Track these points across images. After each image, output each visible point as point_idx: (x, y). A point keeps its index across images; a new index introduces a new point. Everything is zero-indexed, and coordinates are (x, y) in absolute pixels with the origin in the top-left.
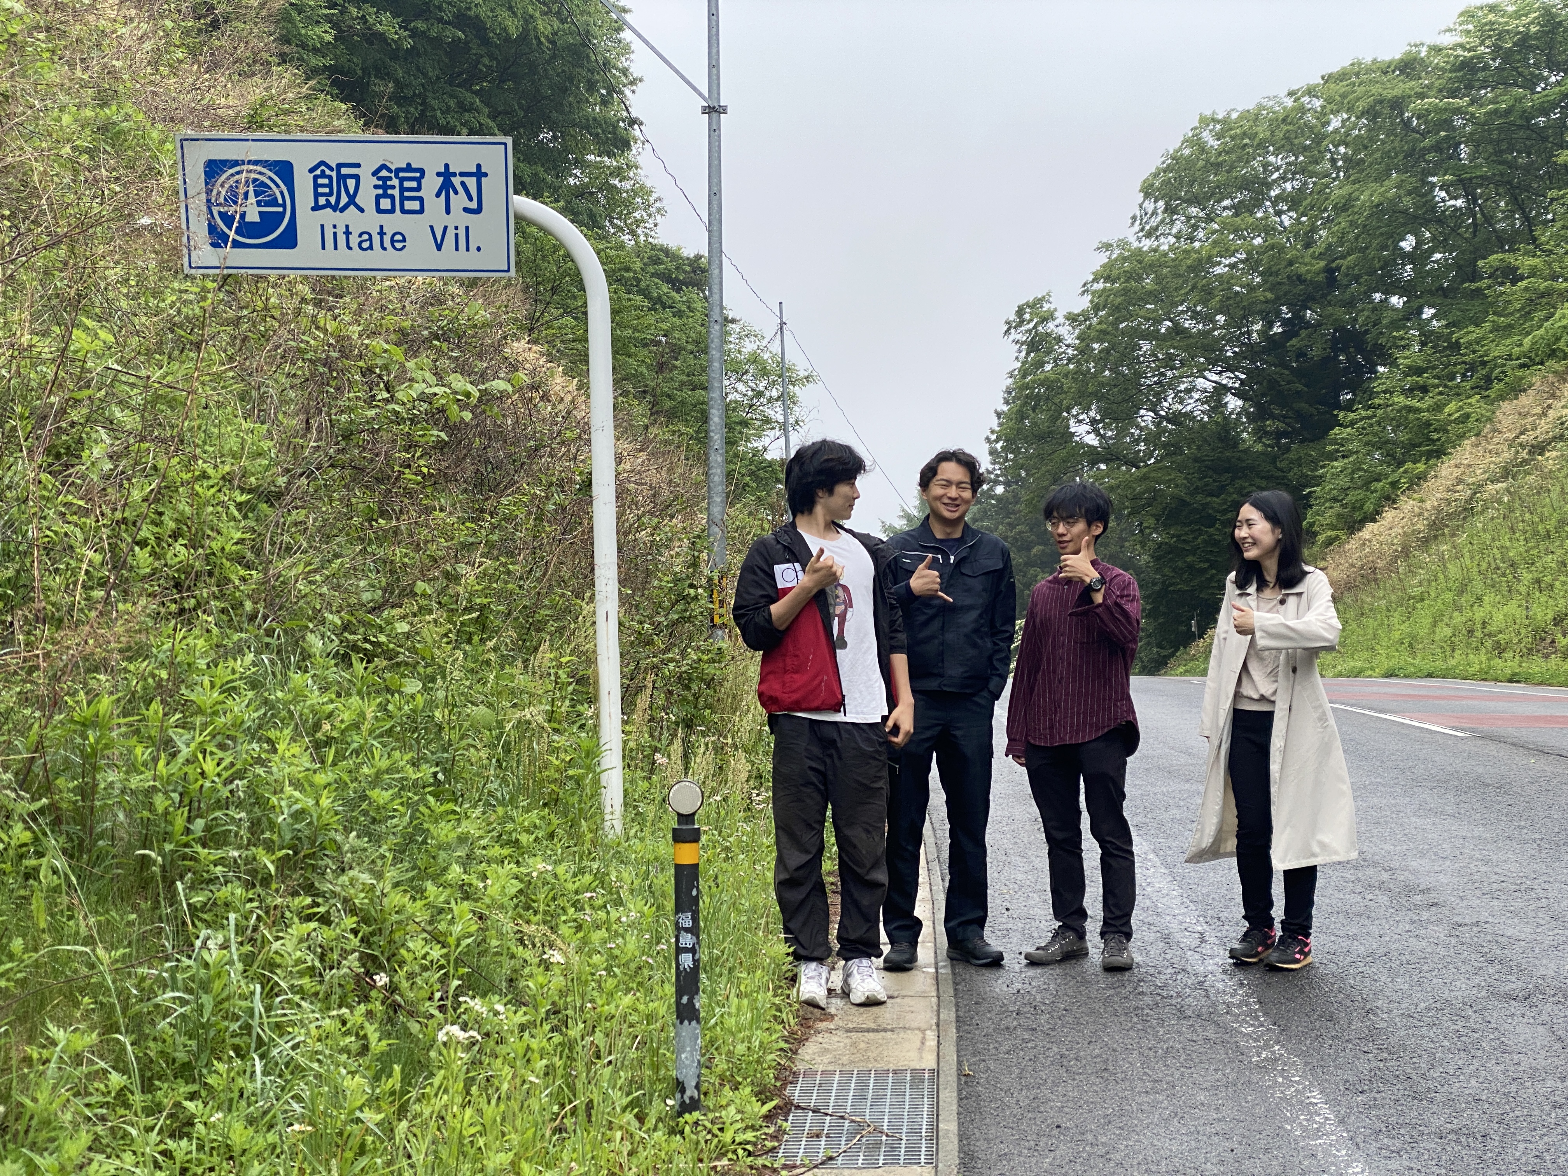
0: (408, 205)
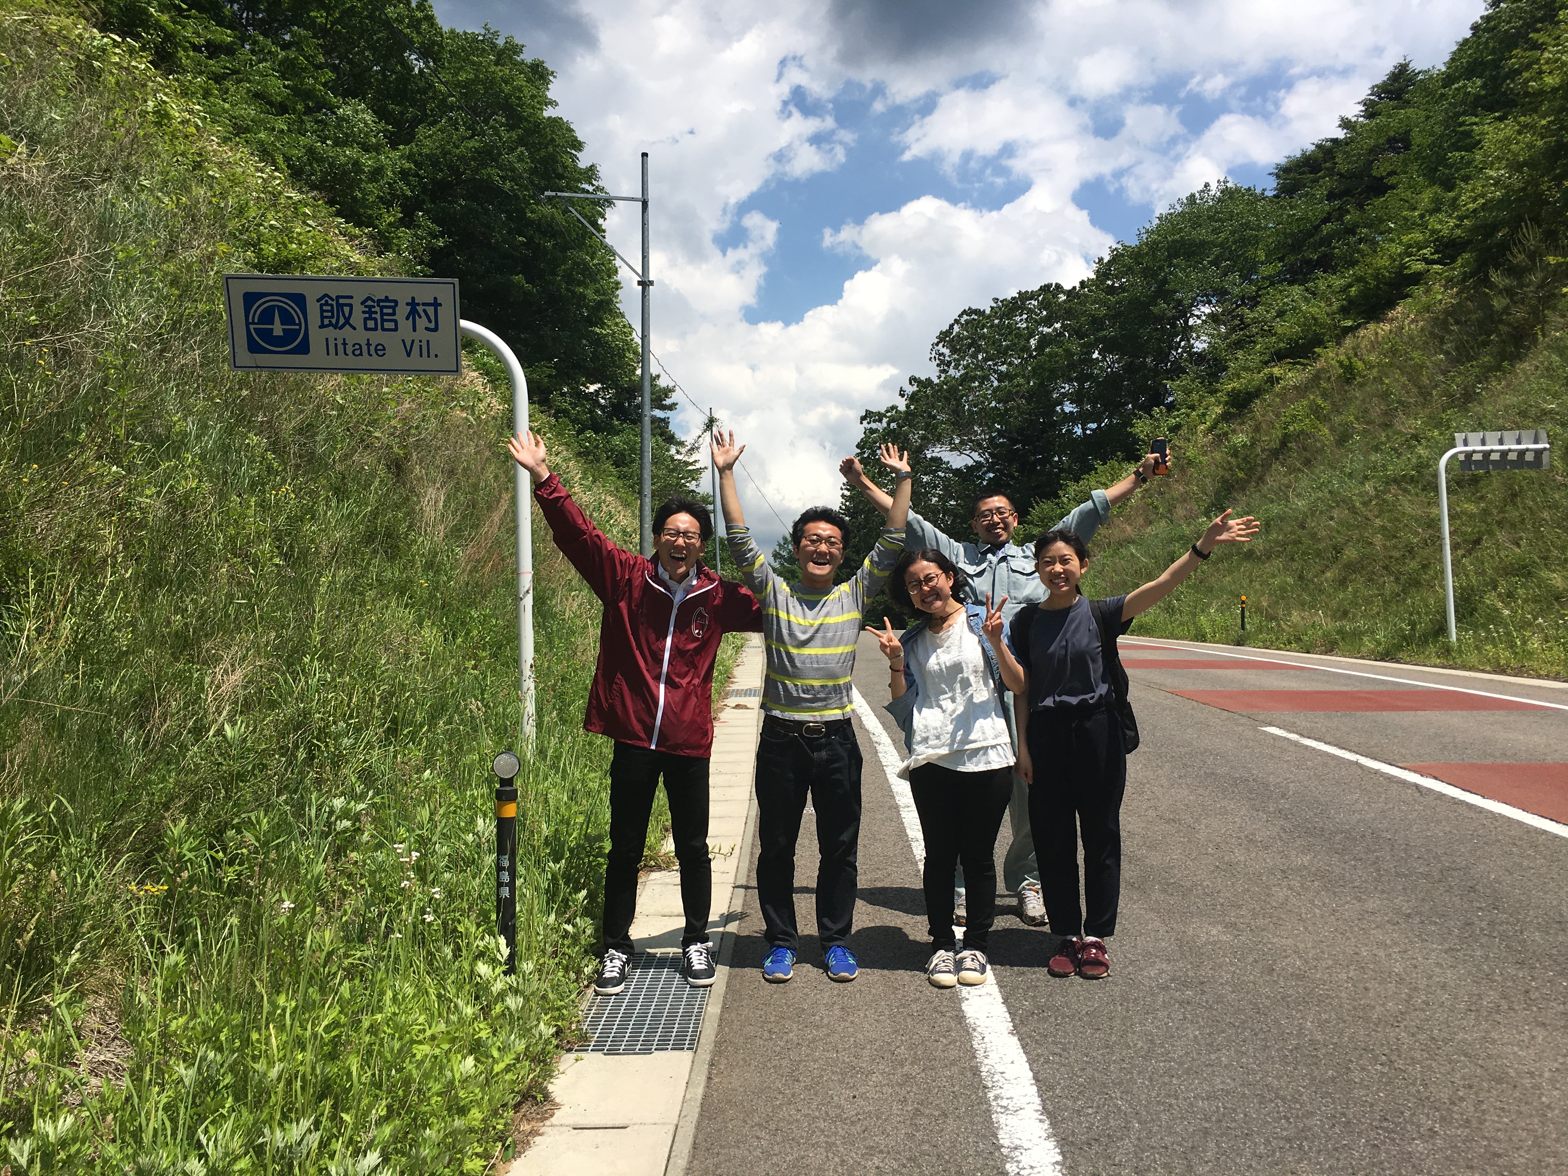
0: (387, 325)
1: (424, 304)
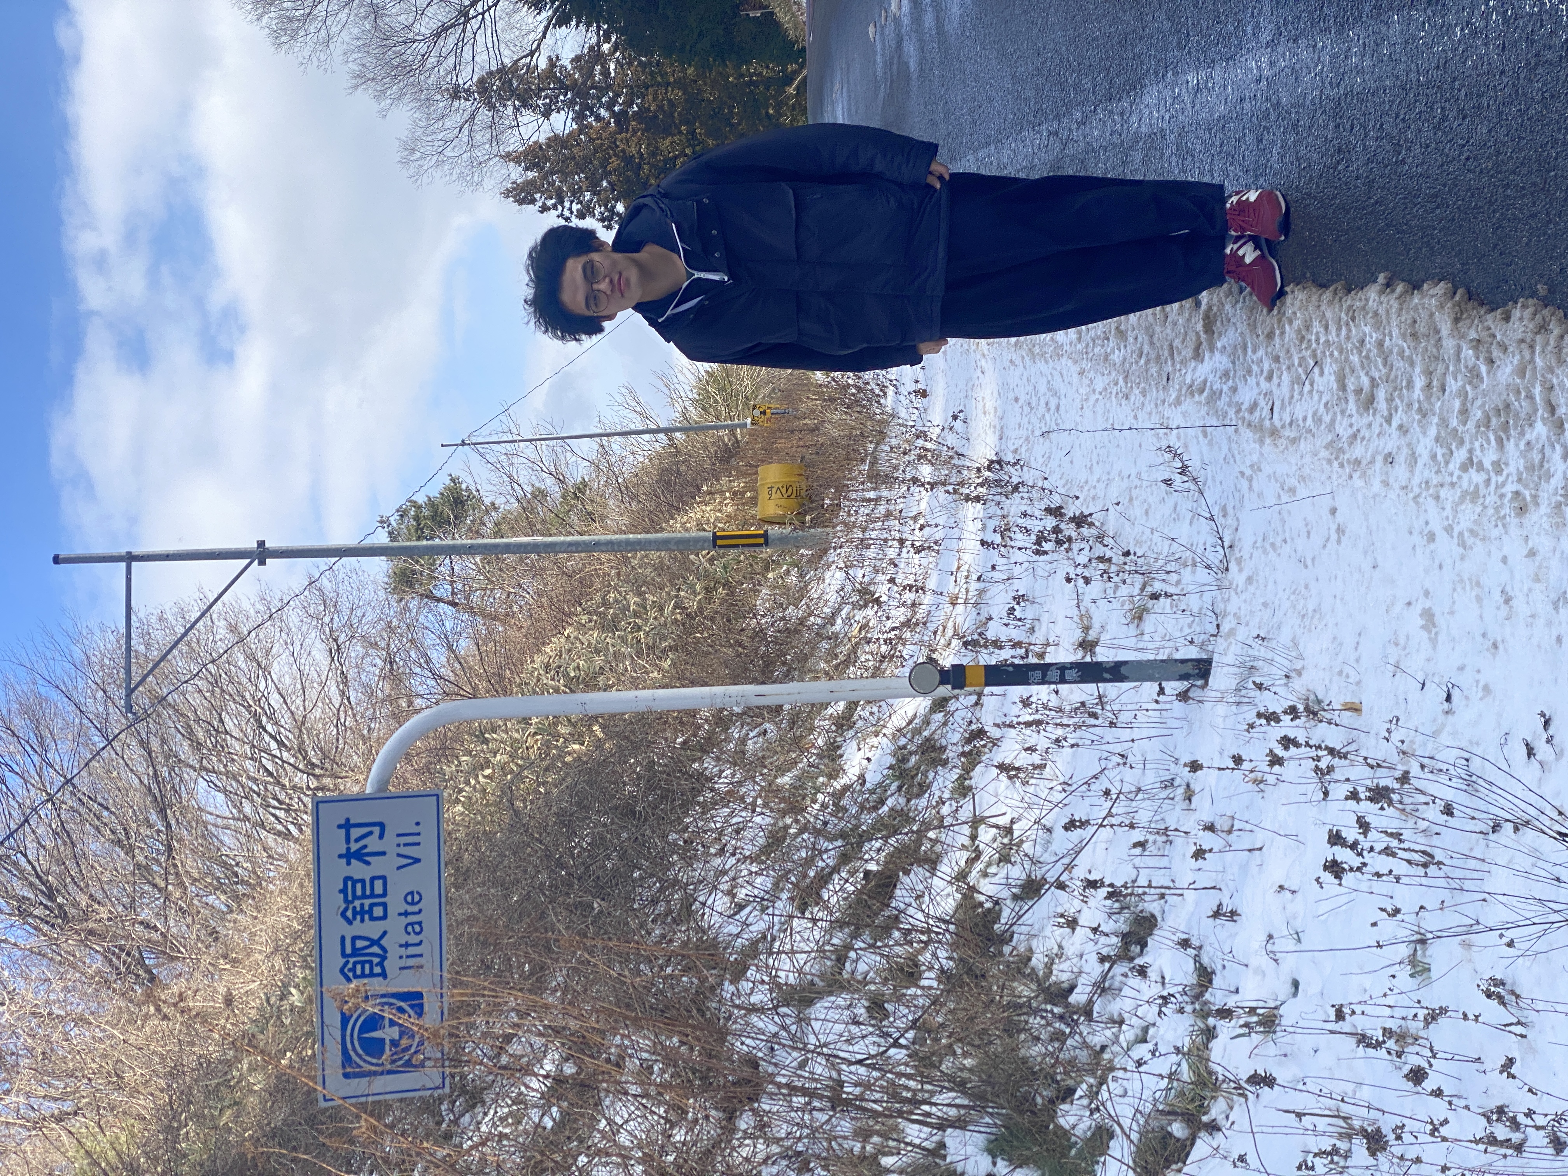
0: (379, 889)
1: (348, 841)
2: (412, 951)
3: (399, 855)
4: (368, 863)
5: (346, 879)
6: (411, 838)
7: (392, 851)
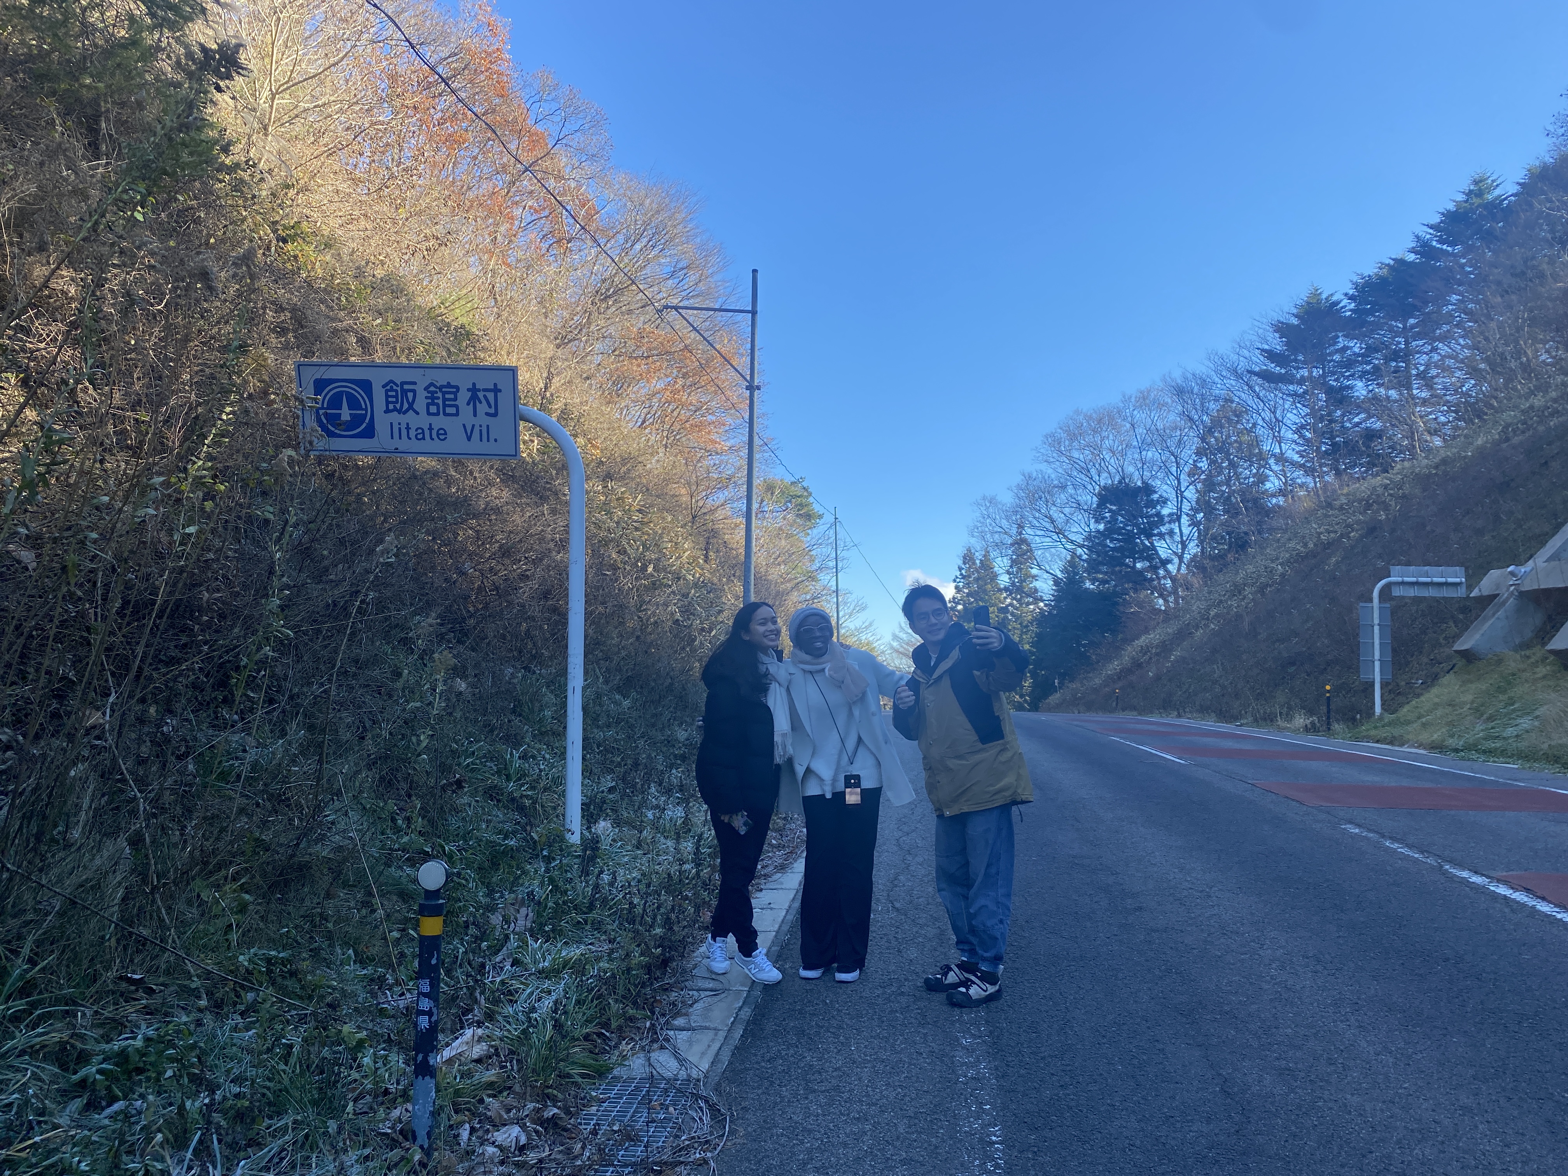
0: (449, 410)
1: (485, 390)
2: (404, 432)
3: (473, 426)
4: (468, 404)
5: (458, 388)
6: (486, 435)
7: (477, 421)
